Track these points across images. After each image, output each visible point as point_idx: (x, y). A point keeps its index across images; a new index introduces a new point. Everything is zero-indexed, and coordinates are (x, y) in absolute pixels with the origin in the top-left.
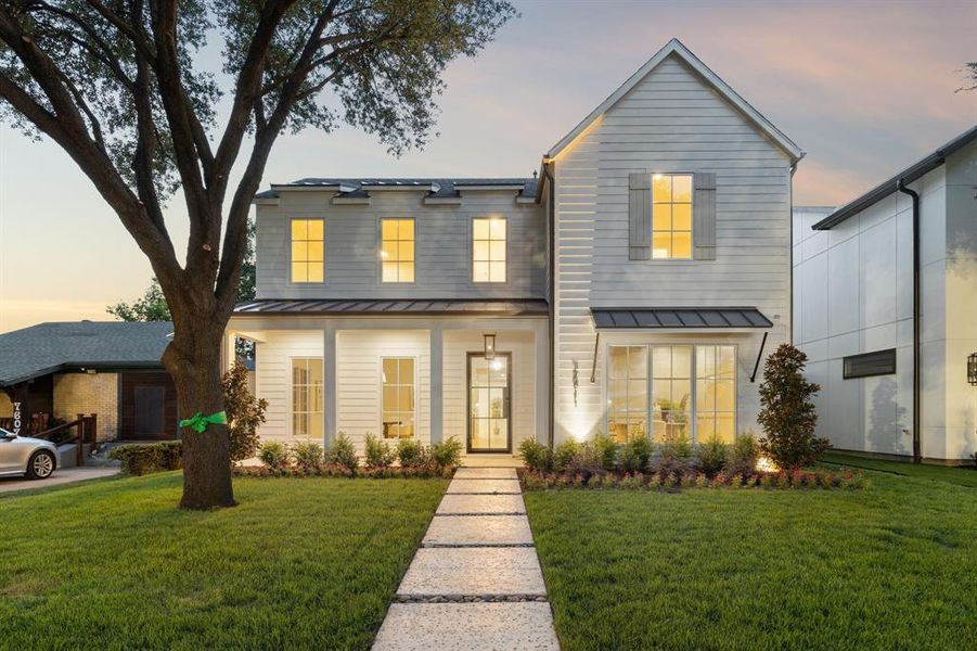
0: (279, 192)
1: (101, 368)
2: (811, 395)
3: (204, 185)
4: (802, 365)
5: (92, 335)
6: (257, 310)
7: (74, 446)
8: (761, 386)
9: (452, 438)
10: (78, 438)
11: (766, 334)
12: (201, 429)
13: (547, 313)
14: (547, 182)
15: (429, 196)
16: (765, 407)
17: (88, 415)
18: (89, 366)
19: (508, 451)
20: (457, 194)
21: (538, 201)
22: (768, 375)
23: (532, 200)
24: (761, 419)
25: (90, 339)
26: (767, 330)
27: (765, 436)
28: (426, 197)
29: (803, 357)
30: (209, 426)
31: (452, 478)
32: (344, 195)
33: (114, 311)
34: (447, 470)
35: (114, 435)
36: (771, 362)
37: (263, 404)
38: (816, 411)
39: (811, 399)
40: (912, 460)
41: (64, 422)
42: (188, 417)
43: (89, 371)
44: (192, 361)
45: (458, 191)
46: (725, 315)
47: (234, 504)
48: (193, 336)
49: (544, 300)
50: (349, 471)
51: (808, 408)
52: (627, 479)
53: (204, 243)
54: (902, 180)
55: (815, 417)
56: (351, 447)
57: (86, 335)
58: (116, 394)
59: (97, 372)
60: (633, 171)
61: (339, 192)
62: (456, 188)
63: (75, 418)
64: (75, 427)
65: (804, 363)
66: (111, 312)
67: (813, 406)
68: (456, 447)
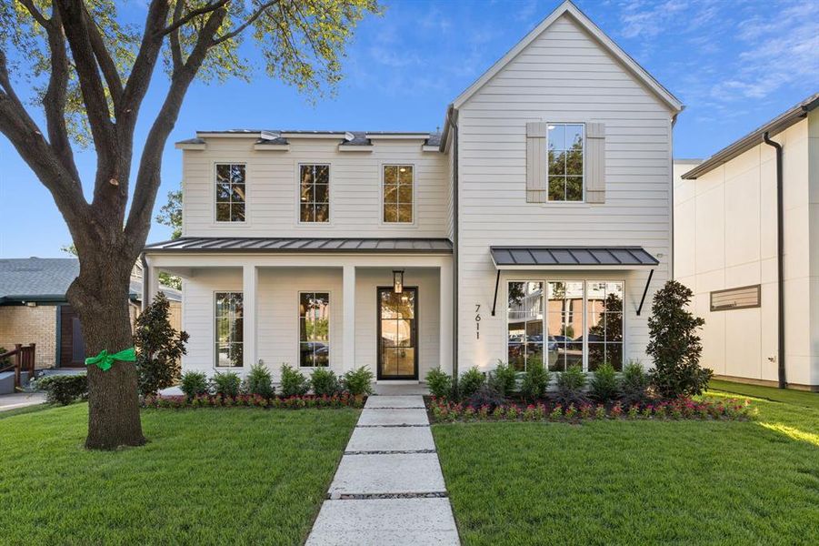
0: (205, 138)
1: (41, 301)
2: (696, 328)
3: (113, 119)
4: (687, 301)
5: (37, 270)
6: (180, 247)
7: (12, 373)
8: (650, 320)
9: (363, 368)
10: (16, 366)
11: (652, 271)
12: (106, 366)
13: (451, 251)
14: (452, 130)
15: (343, 144)
16: (654, 339)
17: (26, 344)
18: (28, 299)
19: (415, 377)
20: (369, 142)
21: (442, 150)
22: (656, 309)
23: (437, 149)
24: (649, 351)
25: (35, 274)
26: (652, 267)
27: (654, 366)
28: (340, 144)
29: (689, 293)
30: (116, 363)
31: (362, 407)
32: (265, 142)
33: (68, 249)
34: (358, 400)
35: (52, 362)
36: (658, 298)
37: (184, 336)
38: (702, 343)
39: (696, 332)
40: (777, 386)
41: (5, 351)
42: (93, 355)
43: (29, 304)
44: (98, 297)
45: (370, 140)
46: (614, 254)
47: (142, 442)
48: (99, 271)
49: (447, 240)
50: (264, 402)
51: (694, 340)
52: (530, 410)
53: (112, 177)
54: (767, 133)
55: (700, 349)
56: (268, 376)
57: (30, 270)
58: (55, 325)
59: (37, 305)
60: (529, 121)
61: (260, 139)
62: (367, 137)
63: (14, 348)
64: (14, 356)
65: (689, 298)
66: (65, 250)
67: (698, 339)
68: (368, 375)
